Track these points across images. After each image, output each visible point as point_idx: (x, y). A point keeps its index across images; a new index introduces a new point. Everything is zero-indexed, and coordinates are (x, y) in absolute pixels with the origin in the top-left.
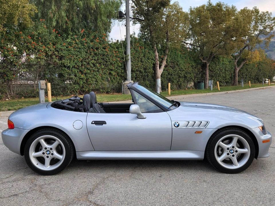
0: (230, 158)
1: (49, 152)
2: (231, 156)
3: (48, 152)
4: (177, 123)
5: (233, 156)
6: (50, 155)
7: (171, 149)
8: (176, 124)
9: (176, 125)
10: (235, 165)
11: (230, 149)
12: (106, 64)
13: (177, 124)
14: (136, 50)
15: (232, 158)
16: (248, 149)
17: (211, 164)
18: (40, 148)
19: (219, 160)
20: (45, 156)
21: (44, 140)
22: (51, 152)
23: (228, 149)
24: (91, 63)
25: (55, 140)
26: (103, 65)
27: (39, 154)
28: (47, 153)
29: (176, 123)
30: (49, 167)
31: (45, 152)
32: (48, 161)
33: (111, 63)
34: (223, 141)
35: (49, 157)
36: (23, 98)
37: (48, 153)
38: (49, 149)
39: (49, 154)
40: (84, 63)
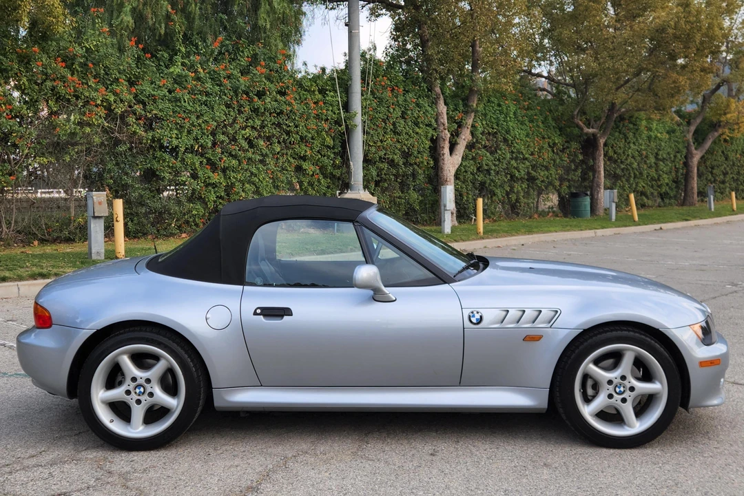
0: (617, 406)
1: (142, 390)
2: (619, 402)
3: (139, 389)
4: (478, 313)
5: (624, 400)
6: (144, 398)
7: (461, 381)
8: (474, 316)
9: (474, 320)
10: (630, 426)
11: (615, 381)
12: (288, 141)
13: (478, 316)
14: (379, 98)
15: (621, 408)
16: (661, 383)
17: (567, 422)
18: (119, 378)
19: (587, 411)
20: (131, 400)
21: (129, 357)
22: (149, 390)
23: (610, 382)
24: (243, 137)
25: (157, 358)
26: (279, 142)
27: (117, 393)
28: (138, 391)
29: (475, 313)
30: (141, 428)
31: (131, 388)
32: (138, 413)
33: (301, 137)
34: (597, 362)
35: (143, 402)
36: (36, 243)
37: (140, 392)
38: (142, 382)
39: (143, 393)
40: (222, 137)
